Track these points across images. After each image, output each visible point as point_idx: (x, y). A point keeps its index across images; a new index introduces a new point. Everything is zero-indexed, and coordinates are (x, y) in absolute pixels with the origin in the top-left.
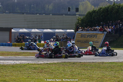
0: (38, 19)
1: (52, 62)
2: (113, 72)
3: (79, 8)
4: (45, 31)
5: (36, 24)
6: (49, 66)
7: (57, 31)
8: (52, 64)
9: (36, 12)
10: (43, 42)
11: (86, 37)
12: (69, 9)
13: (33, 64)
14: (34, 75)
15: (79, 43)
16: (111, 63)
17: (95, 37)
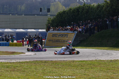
0: (11, 19)
1: (24, 61)
2: (83, 70)
3: (51, 8)
4: (18, 30)
5: (8, 24)
6: (22, 64)
7: (29, 30)
8: (24, 63)
9: (9, 12)
10: (15, 42)
11: (58, 36)
12: (41, 9)
13: (5, 63)
14: (7, 73)
15: (51, 42)
16: (81, 61)
17: (66, 37)
